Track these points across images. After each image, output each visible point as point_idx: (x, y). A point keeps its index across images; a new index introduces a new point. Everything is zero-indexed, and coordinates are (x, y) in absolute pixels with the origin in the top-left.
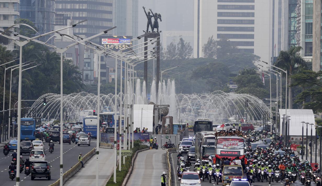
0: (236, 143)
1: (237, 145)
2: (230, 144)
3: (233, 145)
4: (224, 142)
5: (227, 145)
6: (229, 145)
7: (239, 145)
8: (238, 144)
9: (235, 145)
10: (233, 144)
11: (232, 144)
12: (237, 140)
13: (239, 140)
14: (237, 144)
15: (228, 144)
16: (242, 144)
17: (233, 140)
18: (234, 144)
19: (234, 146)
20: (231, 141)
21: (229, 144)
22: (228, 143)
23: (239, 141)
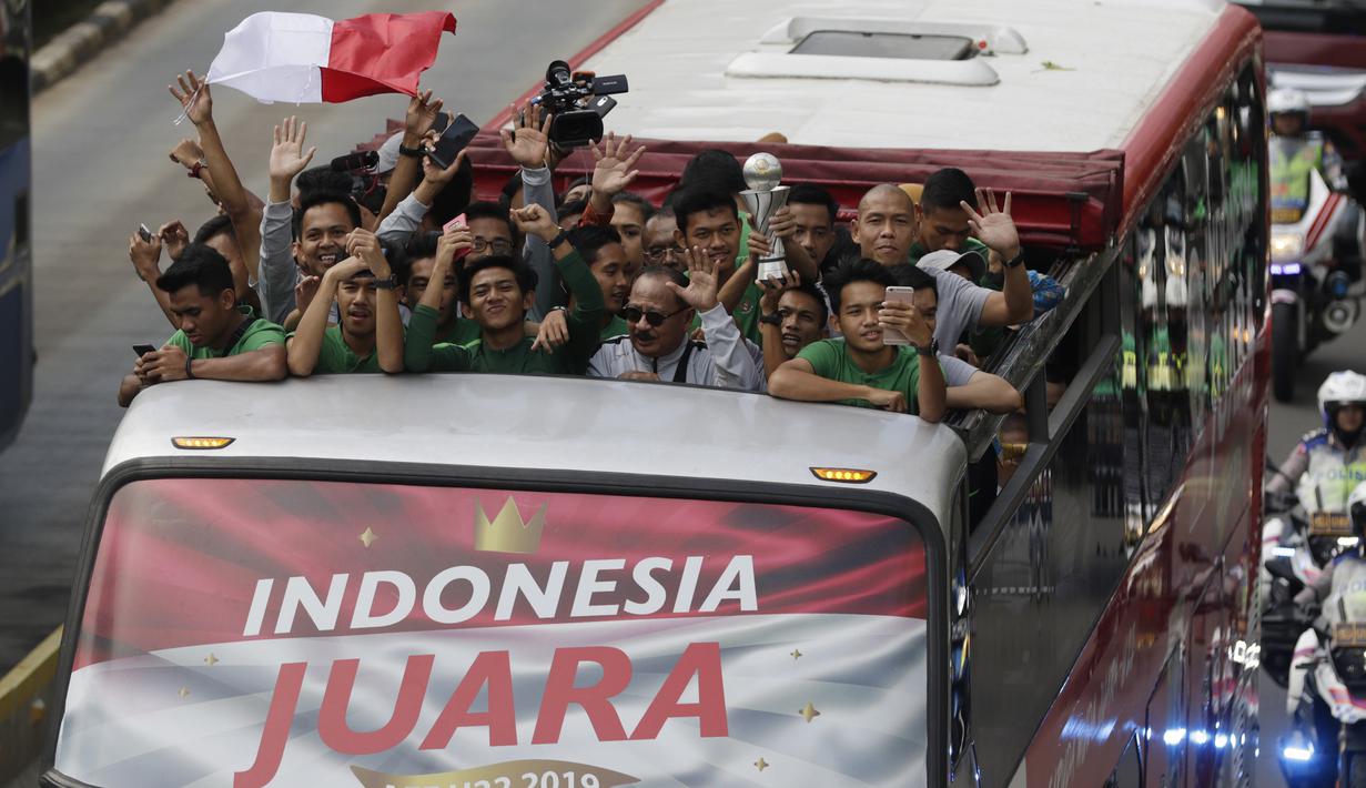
0: (674, 641)
1: (713, 719)
2: (492, 666)
3: (577, 722)
4: (299, 590)
5: (372, 705)
6: (456, 714)
7: (760, 720)
8: (742, 684)
9: (630, 714)
10: (566, 659)
11: (528, 666)
12: (717, 552)
13: (796, 550)
14: (706, 661)
15: (419, 668)
16: (864, 683)
17: (579, 543)
18: (619, 671)
19: (608, 728)
20: (518, 577)
21: (454, 659)
22: (417, 623)
23: (777, 590)
